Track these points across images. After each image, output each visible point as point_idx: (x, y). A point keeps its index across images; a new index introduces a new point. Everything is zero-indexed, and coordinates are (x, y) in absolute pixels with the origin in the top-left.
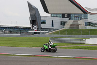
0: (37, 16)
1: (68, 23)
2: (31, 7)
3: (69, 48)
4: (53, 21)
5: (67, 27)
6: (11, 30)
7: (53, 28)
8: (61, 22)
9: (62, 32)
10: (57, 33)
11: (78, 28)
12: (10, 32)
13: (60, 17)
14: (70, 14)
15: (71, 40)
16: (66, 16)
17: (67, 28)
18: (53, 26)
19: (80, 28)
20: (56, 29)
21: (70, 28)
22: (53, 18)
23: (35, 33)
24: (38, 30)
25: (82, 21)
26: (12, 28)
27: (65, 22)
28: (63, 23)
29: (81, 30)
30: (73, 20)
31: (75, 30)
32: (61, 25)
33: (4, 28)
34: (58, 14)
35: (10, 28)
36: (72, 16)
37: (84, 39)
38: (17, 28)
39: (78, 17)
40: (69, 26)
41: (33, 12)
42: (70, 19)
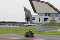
0: (30, 15)
1: (49, 19)
2: (26, 10)
3: (49, 35)
4: (39, 18)
5: (48, 21)
6: (14, 24)
7: (39, 22)
8: (45, 19)
9: (45, 25)
10: (42, 25)
11: (55, 22)
12: (13, 25)
13: (44, 15)
14: (50, 14)
15: (51, 30)
16: (48, 15)
17: (48, 23)
18: (39, 21)
19: (56, 22)
20: (41, 23)
21: (50, 22)
22: (40, 17)
23: (29, 26)
24: (30, 24)
25: (57, 18)
26: (14, 23)
27: (47, 19)
28: (46, 19)
29: (57, 24)
30: (52, 18)
31: (53, 24)
32: (44, 20)
33: (9, 23)
34: (43, 14)
35: (13, 23)
36: (51, 15)
37: (59, 29)
38: (17, 23)
39: (55, 15)
40: (49, 21)
41: (27, 13)
42: (50, 17)
